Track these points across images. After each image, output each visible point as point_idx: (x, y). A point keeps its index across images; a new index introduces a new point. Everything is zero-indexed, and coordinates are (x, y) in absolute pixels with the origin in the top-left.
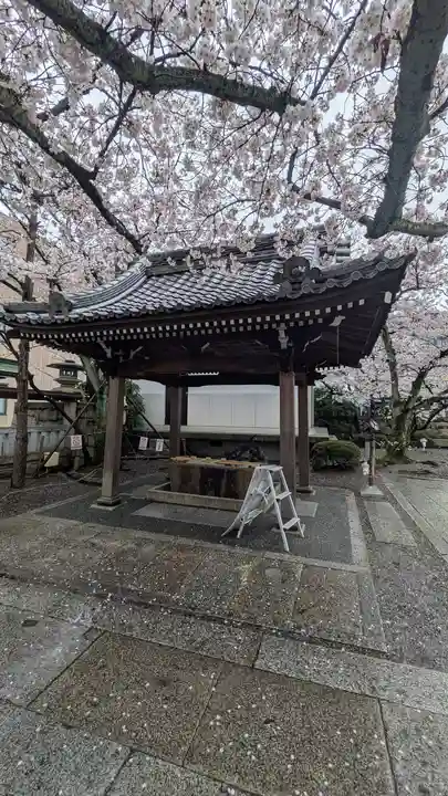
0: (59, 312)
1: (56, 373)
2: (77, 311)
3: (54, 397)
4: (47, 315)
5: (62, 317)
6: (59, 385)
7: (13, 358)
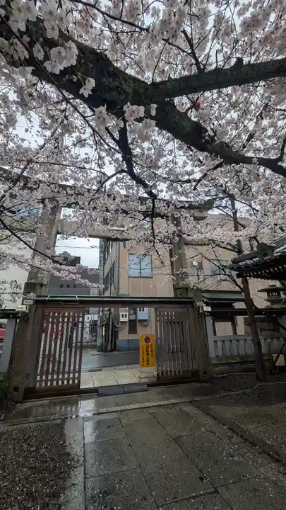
0: (266, 255)
1: (265, 295)
2: (277, 250)
3: (268, 312)
4: (257, 259)
5: (269, 257)
6: (269, 303)
7: (237, 289)
